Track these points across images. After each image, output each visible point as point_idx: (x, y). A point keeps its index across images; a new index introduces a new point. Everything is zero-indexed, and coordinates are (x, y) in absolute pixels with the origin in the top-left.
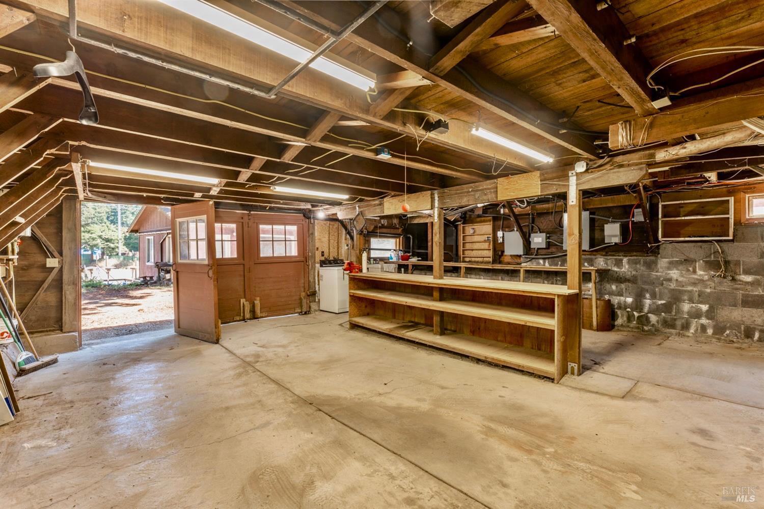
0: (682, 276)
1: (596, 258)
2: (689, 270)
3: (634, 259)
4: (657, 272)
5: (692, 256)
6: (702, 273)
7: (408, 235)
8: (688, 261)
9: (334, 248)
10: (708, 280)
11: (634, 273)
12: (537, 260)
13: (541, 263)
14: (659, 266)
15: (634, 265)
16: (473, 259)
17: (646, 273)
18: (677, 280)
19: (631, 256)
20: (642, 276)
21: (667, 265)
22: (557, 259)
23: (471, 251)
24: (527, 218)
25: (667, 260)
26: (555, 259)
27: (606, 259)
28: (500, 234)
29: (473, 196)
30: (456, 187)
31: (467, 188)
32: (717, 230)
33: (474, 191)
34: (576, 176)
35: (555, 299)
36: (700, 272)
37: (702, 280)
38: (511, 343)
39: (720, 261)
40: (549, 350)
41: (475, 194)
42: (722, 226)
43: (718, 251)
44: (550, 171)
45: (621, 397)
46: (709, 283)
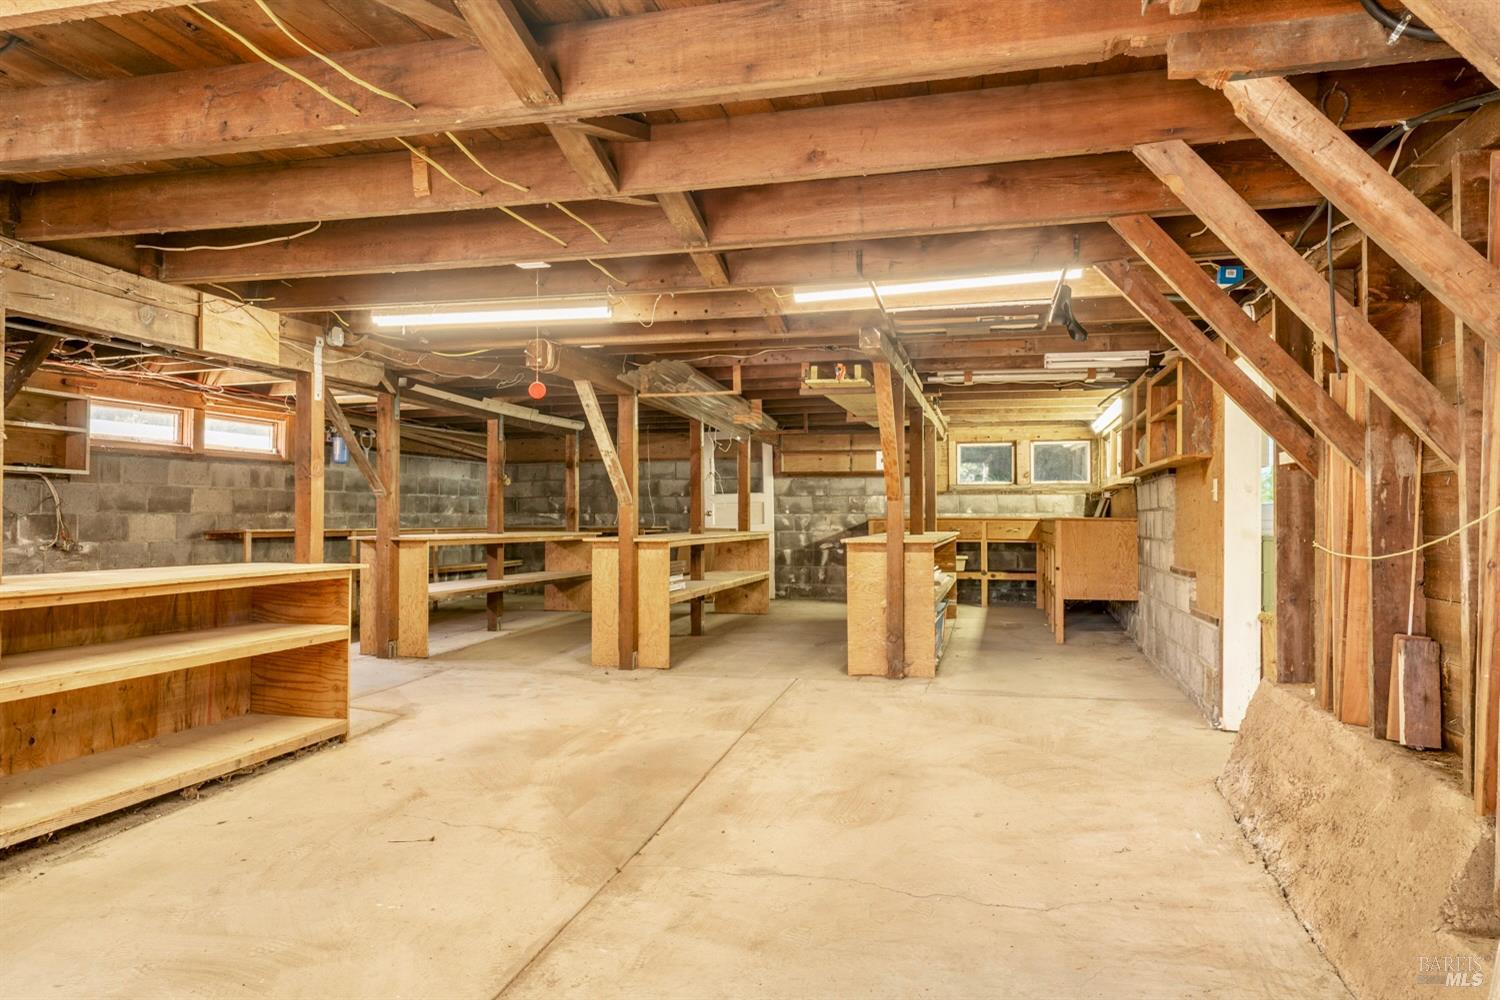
2: (6, 537)
5: (11, 507)
6: (26, 541)
10: (34, 556)
29: (130, 313)
30: (80, 260)
31: (115, 280)
32: (47, 454)
33: (138, 298)
34: (323, 348)
35: (348, 579)
36: (23, 541)
37: (25, 557)
38: (127, 741)
39: (55, 516)
40: (206, 718)
41: (139, 308)
42: (54, 447)
43: (52, 497)
44: (291, 321)
45: (401, 715)
46: (36, 561)
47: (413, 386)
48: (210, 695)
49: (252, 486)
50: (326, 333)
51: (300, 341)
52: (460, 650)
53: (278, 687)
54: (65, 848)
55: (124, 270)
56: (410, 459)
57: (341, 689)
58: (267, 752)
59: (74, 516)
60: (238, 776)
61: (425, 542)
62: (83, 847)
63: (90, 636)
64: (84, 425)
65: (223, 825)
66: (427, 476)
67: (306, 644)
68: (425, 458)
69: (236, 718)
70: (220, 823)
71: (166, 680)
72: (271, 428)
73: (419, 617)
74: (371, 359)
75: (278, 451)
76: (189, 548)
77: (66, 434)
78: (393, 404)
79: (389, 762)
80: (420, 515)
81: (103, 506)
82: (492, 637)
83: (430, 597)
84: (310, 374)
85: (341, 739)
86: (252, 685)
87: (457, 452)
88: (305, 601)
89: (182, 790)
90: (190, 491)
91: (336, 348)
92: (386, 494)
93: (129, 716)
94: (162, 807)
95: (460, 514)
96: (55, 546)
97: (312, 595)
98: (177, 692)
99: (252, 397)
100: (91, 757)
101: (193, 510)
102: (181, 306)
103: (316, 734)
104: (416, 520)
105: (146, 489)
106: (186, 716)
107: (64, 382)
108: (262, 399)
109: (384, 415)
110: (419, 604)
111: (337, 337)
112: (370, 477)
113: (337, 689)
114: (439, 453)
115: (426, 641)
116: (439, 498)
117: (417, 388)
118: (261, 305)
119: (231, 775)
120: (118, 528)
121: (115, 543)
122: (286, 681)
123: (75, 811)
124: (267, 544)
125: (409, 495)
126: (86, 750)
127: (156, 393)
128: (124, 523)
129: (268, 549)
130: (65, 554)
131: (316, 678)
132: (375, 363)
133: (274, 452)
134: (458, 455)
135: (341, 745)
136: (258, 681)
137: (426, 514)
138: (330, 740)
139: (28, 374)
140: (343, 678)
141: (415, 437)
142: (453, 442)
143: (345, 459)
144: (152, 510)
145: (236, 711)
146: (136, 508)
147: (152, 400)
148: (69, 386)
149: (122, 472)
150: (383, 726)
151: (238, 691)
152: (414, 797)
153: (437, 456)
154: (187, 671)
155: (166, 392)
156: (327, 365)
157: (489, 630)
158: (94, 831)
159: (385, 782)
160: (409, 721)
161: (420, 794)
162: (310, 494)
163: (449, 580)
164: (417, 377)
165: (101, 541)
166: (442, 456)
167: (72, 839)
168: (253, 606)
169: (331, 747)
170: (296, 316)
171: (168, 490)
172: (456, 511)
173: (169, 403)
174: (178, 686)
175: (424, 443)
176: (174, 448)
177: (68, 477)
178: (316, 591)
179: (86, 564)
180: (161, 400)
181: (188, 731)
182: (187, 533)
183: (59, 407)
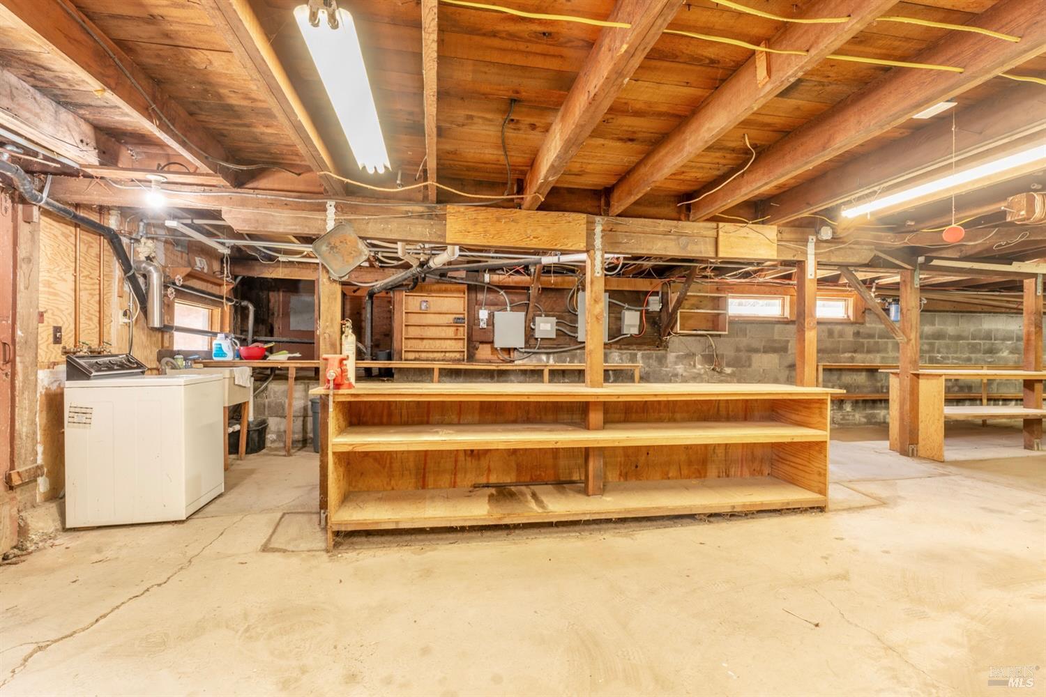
0: (685, 371)
1: (611, 353)
2: (690, 364)
3: (647, 354)
4: (667, 367)
5: (693, 350)
6: (700, 367)
7: (244, 303)
8: (690, 356)
9: (90, 319)
10: (703, 374)
11: (647, 369)
12: (538, 356)
13: (543, 360)
14: (668, 361)
15: (647, 361)
16: (424, 355)
17: (657, 369)
18: (682, 375)
19: (645, 350)
20: (654, 372)
21: (674, 359)
22: (565, 354)
23: (418, 341)
24: (525, 293)
25: (675, 354)
26: (563, 354)
27: (621, 353)
28: (483, 314)
29: (674, 243)
30: (643, 219)
31: (664, 226)
32: (710, 324)
33: (677, 234)
34: (815, 243)
35: (827, 399)
36: (699, 366)
37: (699, 374)
38: (689, 477)
39: (713, 355)
40: (739, 473)
41: (678, 239)
42: (713, 321)
43: (712, 346)
44: (787, 229)
45: (883, 503)
46: (704, 376)
47: (932, 261)
48: (742, 460)
49: (828, 337)
50: (817, 233)
51: (796, 241)
52: (981, 460)
53: (786, 464)
54: (625, 528)
55: (666, 219)
56: (962, 316)
57: (823, 474)
58: (756, 505)
59: (723, 355)
60: (733, 515)
61: (941, 375)
62: (634, 530)
63: (667, 418)
64: (725, 308)
65: (702, 545)
66: (980, 327)
67: (789, 440)
68: (978, 314)
69: (759, 477)
70: (701, 544)
71: (712, 448)
72: (844, 303)
73: (936, 431)
74: (861, 245)
75: (848, 317)
76: (787, 372)
77: (719, 314)
78: (913, 277)
79: (842, 539)
80: (973, 356)
81: (738, 350)
82: (1027, 455)
83: (945, 417)
84: (804, 261)
85: (822, 509)
86: (772, 459)
87: (1014, 309)
88: (801, 411)
89: (696, 514)
90: (788, 341)
91: (826, 241)
92: (906, 340)
93: (690, 463)
94: (685, 521)
95: (1017, 355)
96: (713, 369)
97: (805, 407)
98: (720, 455)
99: (828, 285)
100: (667, 481)
101: (789, 352)
102: (705, 233)
103: (799, 502)
104: (969, 360)
105: (762, 340)
106: (726, 470)
107: (717, 289)
108: (835, 286)
109: (906, 285)
110: (936, 421)
111: (826, 233)
112: (892, 329)
113: (820, 474)
114: (992, 311)
115: (941, 449)
116: (993, 344)
117: (935, 262)
118: (763, 223)
119: (729, 514)
120: (746, 361)
121: (745, 368)
122: (790, 461)
123: (628, 511)
124: (839, 372)
125: (961, 342)
126: (665, 477)
127: (767, 289)
128: (749, 359)
129: (840, 375)
130: (717, 373)
131: (806, 463)
132: (865, 247)
133: (846, 317)
134: (1015, 311)
135: (820, 514)
136: (775, 457)
137: (979, 355)
138: (811, 508)
139: (689, 286)
140: (824, 467)
141: (966, 300)
142: (1008, 302)
143: (899, 319)
144: (765, 352)
145: (760, 472)
146: (756, 351)
147: (765, 293)
148: (721, 290)
149: (748, 331)
150: (864, 507)
151: (762, 461)
152: (837, 577)
153: (990, 312)
154: (726, 445)
155: (773, 288)
156: (819, 254)
157: (1025, 448)
158: (644, 524)
159: (824, 555)
160: (886, 510)
161: (844, 577)
162: (804, 340)
163: (1003, 405)
164: (934, 254)
165: (737, 367)
166: (994, 313)
167: (631, 524)
168: (773, 410)
169: (812, 513)
170: (786, 225)
171: (774, 341)
172: (1011, 352)
173: (775, 294)
174: (720, 452)
175: (977, 304)
176: (778, 318)
177: (720, 335)
178: (807, 405)
179: (729, 379)
180: (770, 293)
181: (727, 479)
182: (786, 364)
183: (716, 301)
